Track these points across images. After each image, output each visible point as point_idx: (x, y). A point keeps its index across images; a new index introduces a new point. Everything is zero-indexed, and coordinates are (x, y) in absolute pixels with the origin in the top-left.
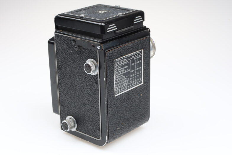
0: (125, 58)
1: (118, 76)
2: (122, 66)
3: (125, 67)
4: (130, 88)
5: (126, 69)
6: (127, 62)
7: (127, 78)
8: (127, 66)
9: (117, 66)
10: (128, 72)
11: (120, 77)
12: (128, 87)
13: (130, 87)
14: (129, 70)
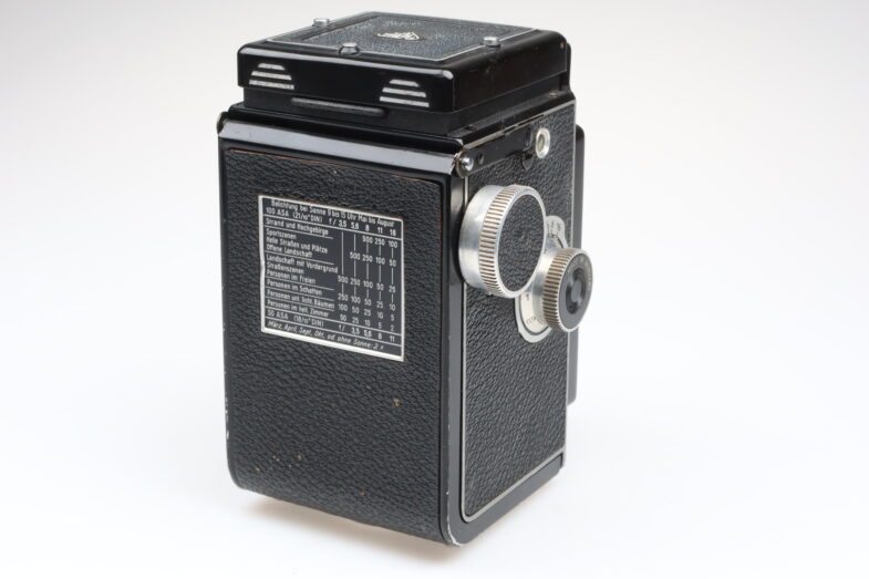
0: (314, 211)
1: (282, 264)
2: (302, 239)
3: (318, 249)
4: (335, 340)
5: (316, 255)
6: (326, 232)
7: (325, 294)
8: (326, 250)
9: (276, 223)
10: (327, 272)
11: (290, 273)
12: (332, 334)
13: (339, 339)
14: (336, 270)
